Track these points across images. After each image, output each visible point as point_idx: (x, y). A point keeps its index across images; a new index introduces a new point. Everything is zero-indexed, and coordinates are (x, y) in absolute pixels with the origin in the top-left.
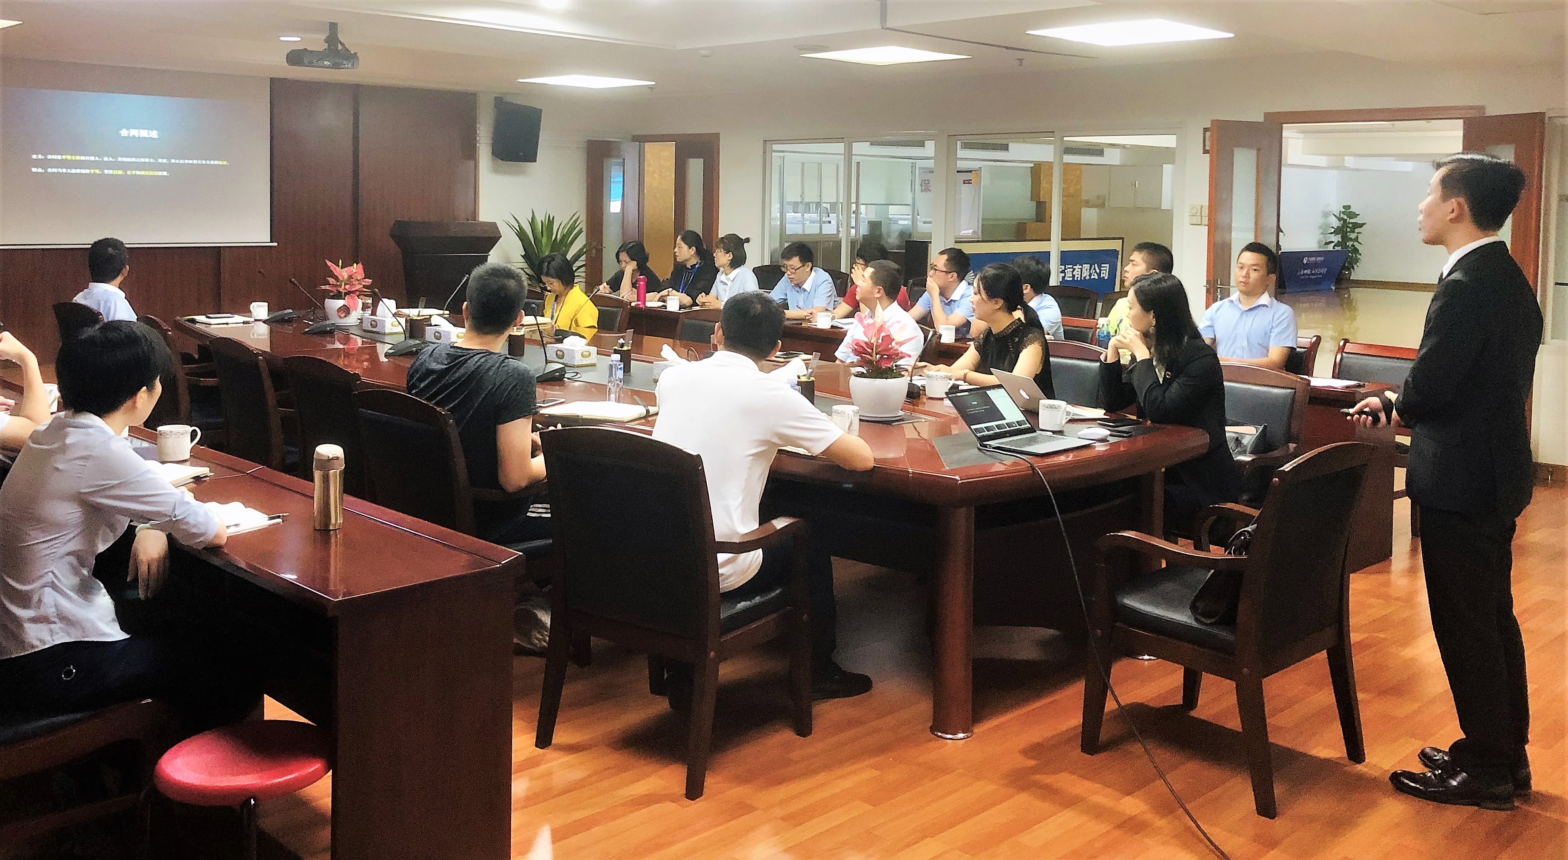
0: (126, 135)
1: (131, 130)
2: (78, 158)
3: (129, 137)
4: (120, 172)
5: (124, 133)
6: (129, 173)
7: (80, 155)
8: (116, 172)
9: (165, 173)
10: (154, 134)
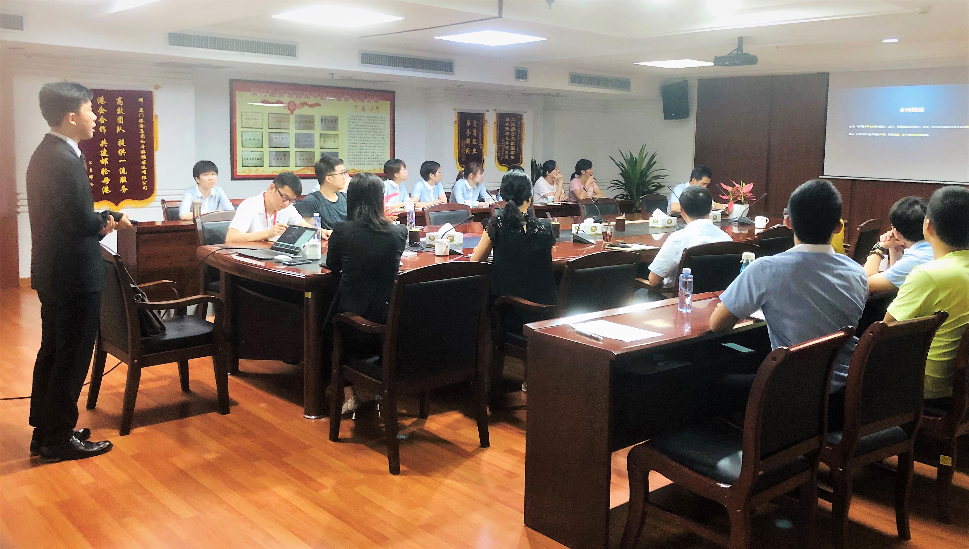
0: (903, 112)
1: (906, 108)
2: (873, 127)
3: (905, 112)
4: (898, 135)
5: (902, 110)
6: (903, 135)
7: (875, 125)
8: (895, 135)
9: (927, 135)
10: (921, 110)
